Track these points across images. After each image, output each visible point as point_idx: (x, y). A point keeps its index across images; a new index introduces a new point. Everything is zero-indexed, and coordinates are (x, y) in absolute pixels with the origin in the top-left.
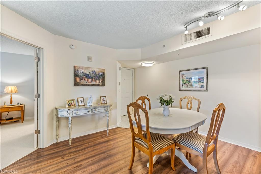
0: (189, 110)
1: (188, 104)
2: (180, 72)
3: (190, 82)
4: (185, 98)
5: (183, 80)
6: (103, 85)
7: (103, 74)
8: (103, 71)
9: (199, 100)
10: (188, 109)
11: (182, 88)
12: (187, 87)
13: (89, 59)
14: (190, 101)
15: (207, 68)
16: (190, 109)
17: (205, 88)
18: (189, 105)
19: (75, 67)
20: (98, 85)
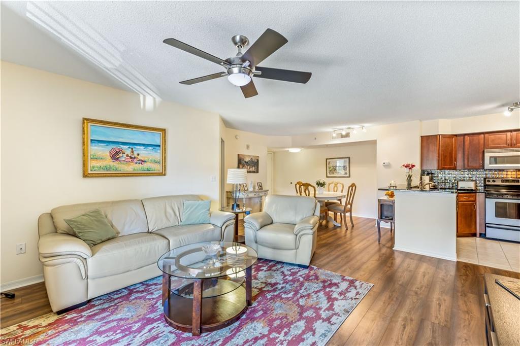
0: (335, 193)
1: (334, 188)
2: (327, 159)
3: (335, 169)
4: (332, 183)
5: (329, 168)
6: (257, 172)
7: (258, 160)
8: (257, 158)
9: (342, 184)
10: (334, 191)
11: (328, 175)
12: (333, 173)
13: (248, 147)
14: (336, 185)
15: (349, 158)
16: (336, 191)
17: (348, 175)
18: (336, 188)
19: (238, 155)
20: (254, 172)
